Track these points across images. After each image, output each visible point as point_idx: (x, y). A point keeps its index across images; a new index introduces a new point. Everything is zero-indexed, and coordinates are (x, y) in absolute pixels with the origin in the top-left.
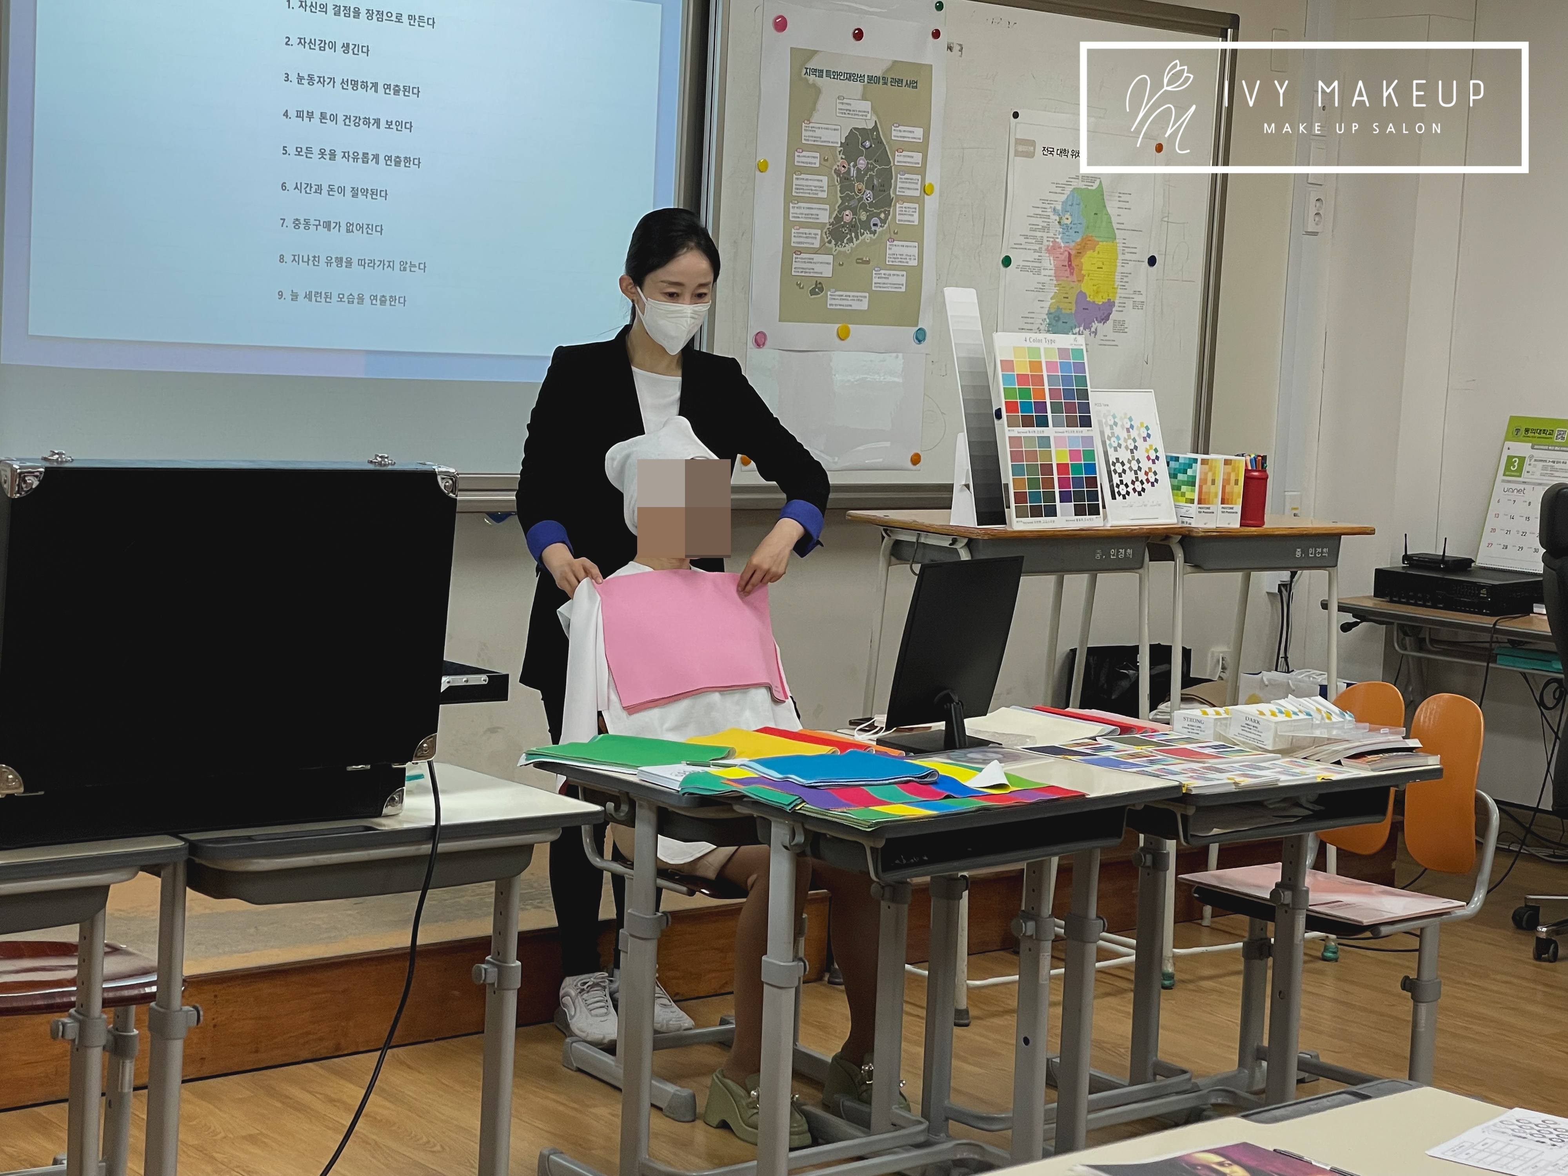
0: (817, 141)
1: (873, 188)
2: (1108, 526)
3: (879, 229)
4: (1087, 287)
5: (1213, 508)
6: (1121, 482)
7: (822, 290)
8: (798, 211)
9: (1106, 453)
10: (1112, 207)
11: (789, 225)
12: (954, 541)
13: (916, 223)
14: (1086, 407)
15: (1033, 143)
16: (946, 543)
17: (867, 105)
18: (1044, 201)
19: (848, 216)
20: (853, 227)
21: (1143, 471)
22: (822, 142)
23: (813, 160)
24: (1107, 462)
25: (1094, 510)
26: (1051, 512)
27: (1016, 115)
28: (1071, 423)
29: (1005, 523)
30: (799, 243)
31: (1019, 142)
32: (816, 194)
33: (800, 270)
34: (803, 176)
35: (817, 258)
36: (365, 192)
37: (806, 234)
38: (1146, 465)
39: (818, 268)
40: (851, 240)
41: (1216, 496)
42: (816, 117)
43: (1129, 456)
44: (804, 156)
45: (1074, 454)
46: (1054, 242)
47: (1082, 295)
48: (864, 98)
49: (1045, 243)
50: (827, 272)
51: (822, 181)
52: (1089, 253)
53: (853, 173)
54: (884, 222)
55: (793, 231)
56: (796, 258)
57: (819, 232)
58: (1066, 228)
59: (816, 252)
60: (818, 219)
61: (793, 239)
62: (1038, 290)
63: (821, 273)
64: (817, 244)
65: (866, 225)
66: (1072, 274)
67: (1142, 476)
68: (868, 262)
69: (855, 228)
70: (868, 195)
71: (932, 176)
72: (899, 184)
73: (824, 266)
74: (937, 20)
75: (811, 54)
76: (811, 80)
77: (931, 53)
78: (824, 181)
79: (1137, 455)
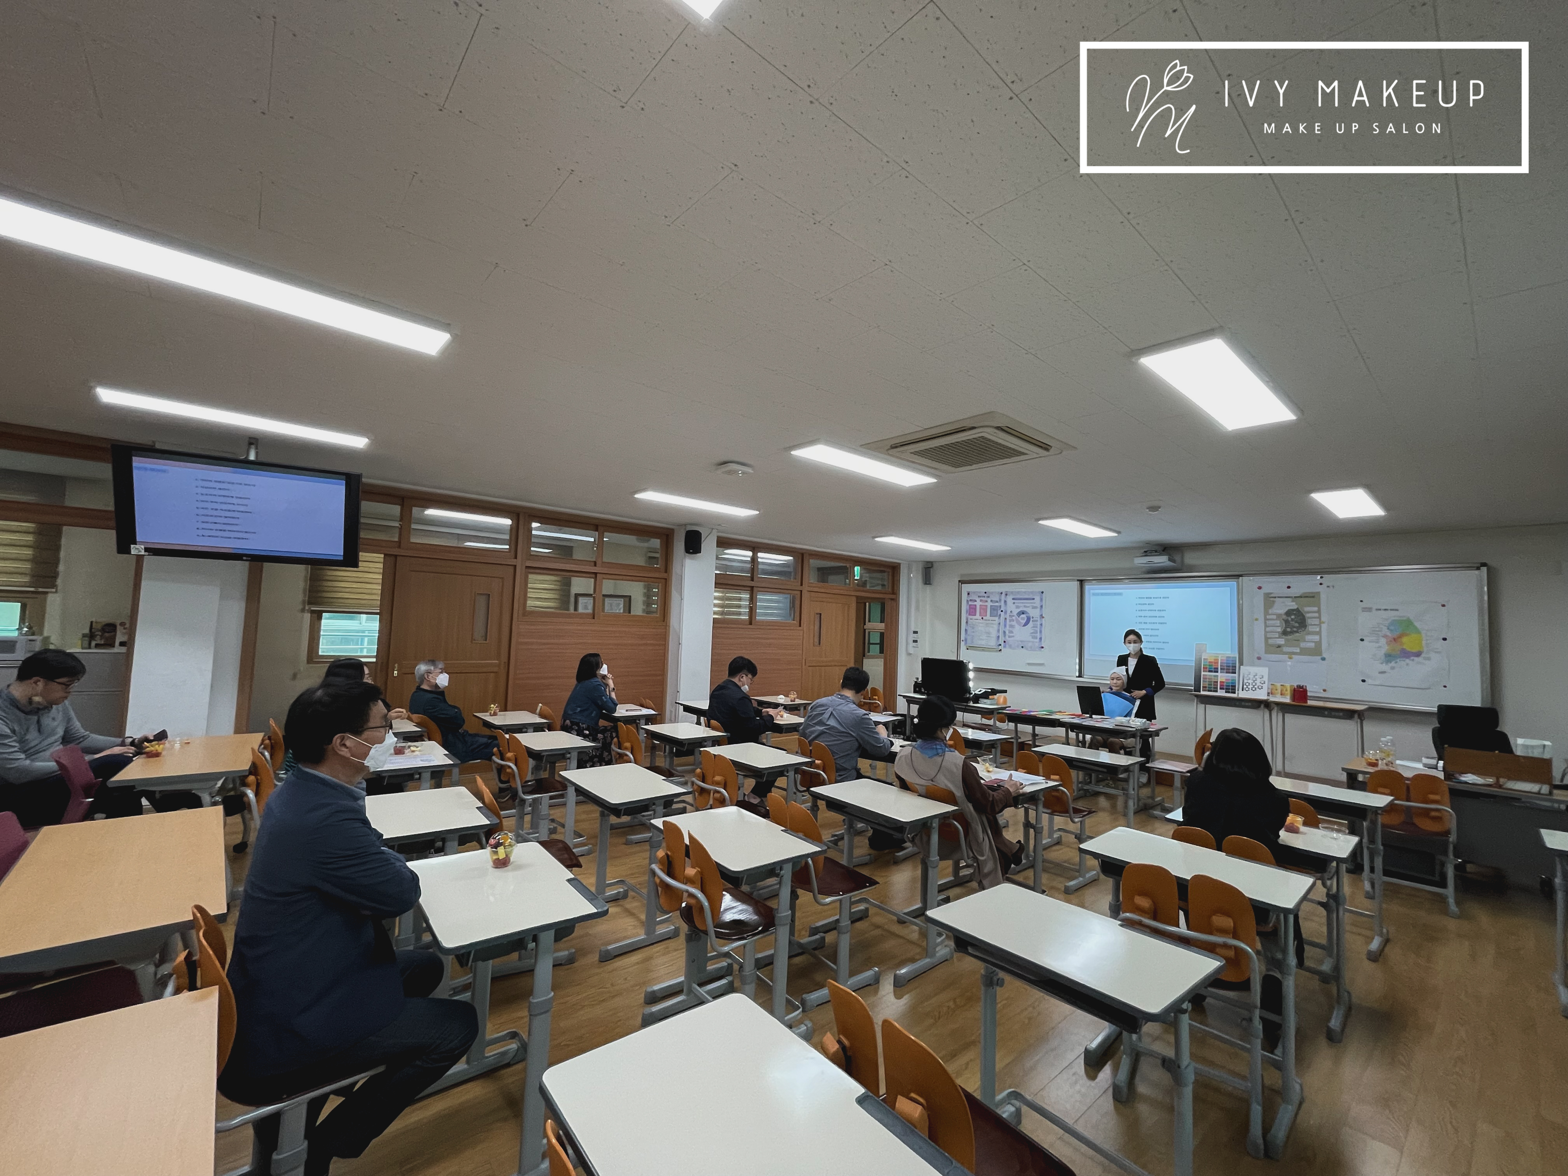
0: (1275, 613)
1: (1298, 623)
2: (1240, 697)
3: (1302, 632)
4: (1406, 647)
6: (1247, 688)
8: (1268, 629)
9: (1242, 681)
10: (1418, 624)
11: (1266, 632)
13: (1318, 631)
14: (1237, 670)
15: (1371, 608)
18: (1378, 623)
19: (1289, 630)
22: (1277, 613)
23: (1274, 617)
24: (1242, 683)
25: (1233, 693)
26: (1216, 691)
27: (1362, 601)
28: (1229, 673)
30: (1270, 636)
31: (1364, 608)
32: (1275, 625)
34: (1270, 621)
35: (1277, 640)
36: (1154, 629)
37: (1272, 634)
38: (1258, 684)
40: (1291, 635)
42: (1274, 608)
43: (1253, 682)
45: (1227, 680)
46: (1385, 634)
47: (1403, 649)
48: (1292, 601)
49: (1381, 635)
50: (1283, 643)
52: (1406, 637)
53: (1290, 619)
54: (1304, 631)
55: (1268, 633)
56: (1270, 639)
57: (1278, 633)
58: (1391, 630)
59: (1277, 638)
60: (1277, 630)
61: (1268, 635)
62: (1378, 648)
63: (1280, 643)
64: (1277, 636)
65: (1297, 632)
66: (1397, 643)
67: (1256, 687)
68: (1299, 640)
69: (1292, 632)
70: (1297, 625)
71: (1323, 619)
72: (1309, 621)
73: (1281, 641)
74: (1322, 581)
75: (1271, 593)
76: (1272, 599)
77: (1320, 589)
78: (1278, 622)
79: (1256, 682)
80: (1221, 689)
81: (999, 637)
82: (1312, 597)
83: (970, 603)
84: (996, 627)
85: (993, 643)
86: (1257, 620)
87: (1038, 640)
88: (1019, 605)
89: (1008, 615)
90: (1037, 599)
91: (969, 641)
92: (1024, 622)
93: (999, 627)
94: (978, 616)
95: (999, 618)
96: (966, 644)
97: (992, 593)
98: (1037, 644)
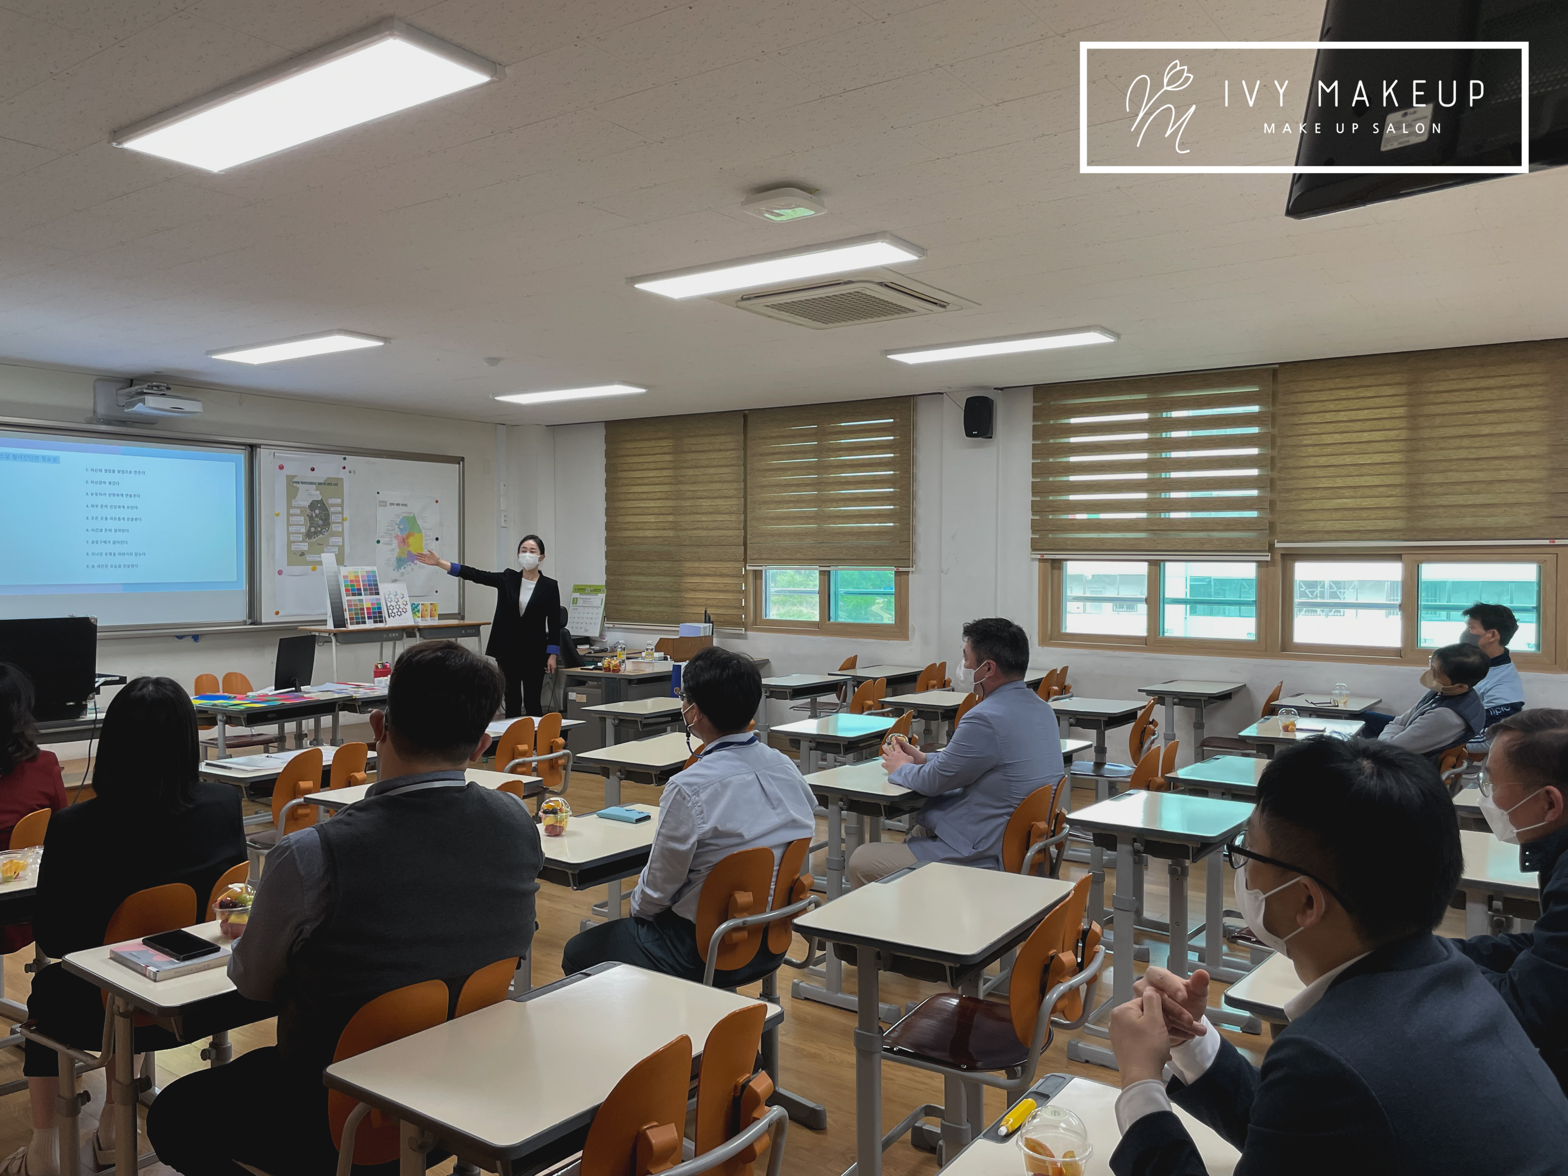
1: (322, 520)
2: (387, 626)
3: (326, 533)
4: (411, 549)
5: (427, 619)
6: (392, 612)
7: (304, 555)
8: (292, 529)
9: (386, 603)
10: (419, 522)
11: (289, 534)
12: (329, 634)
13: (341, 530)
14: (378, 589)
15: (386, 502)
16: (327, 635)
17: (318, 492)
18: (391, 521)
19: (313, 529)
20: (315, 533)
21: (401, 608)
24: (386, 606)
25: (381, 621)
26: (364, 623)
27: (378, 493)
28: (371, 594)
29: (345, 627)
30: (294, 539)
31: (380, 502)
33: (294, 549)
34: (294, 517)
35: (301, 544)
36: (120, 530)
37: (296, 536)
38: (402, 606)
39: (302, 547)
40: (315, 538)
41: (428, 615)
42: (298, 497)
43: (396, 604)
44: (294, 510)
45: (372, 604)
46: (397, 535)
47: (409, 552)
48: (317, 490)
49: (393, 535)
50: (306, 548)
52: (411, 538)
53: (314, 515)
54: (327, 531)
55: (291, 535)
56: (293, 545)
57: (301, 535)
58: (401, 530)
59: (301, 542)
62: (391, 551)
63: (304, 549)
64: (301, 539)
65: (321, 532)
66: (405, 544)
67: (400, 610)
68: (322, 544)
69: (316, 533)
70: (321, 522)
71: (346, 514)
72: (333, 518)
73: (304, 547)
74: (344, 463)
75: (295, 476)
76: (295, 485)
77: (342, 474)
78: (302, 518)
79: (398, 603)
80: (369, 618)
82: (332, 484)
86: (278, 515)
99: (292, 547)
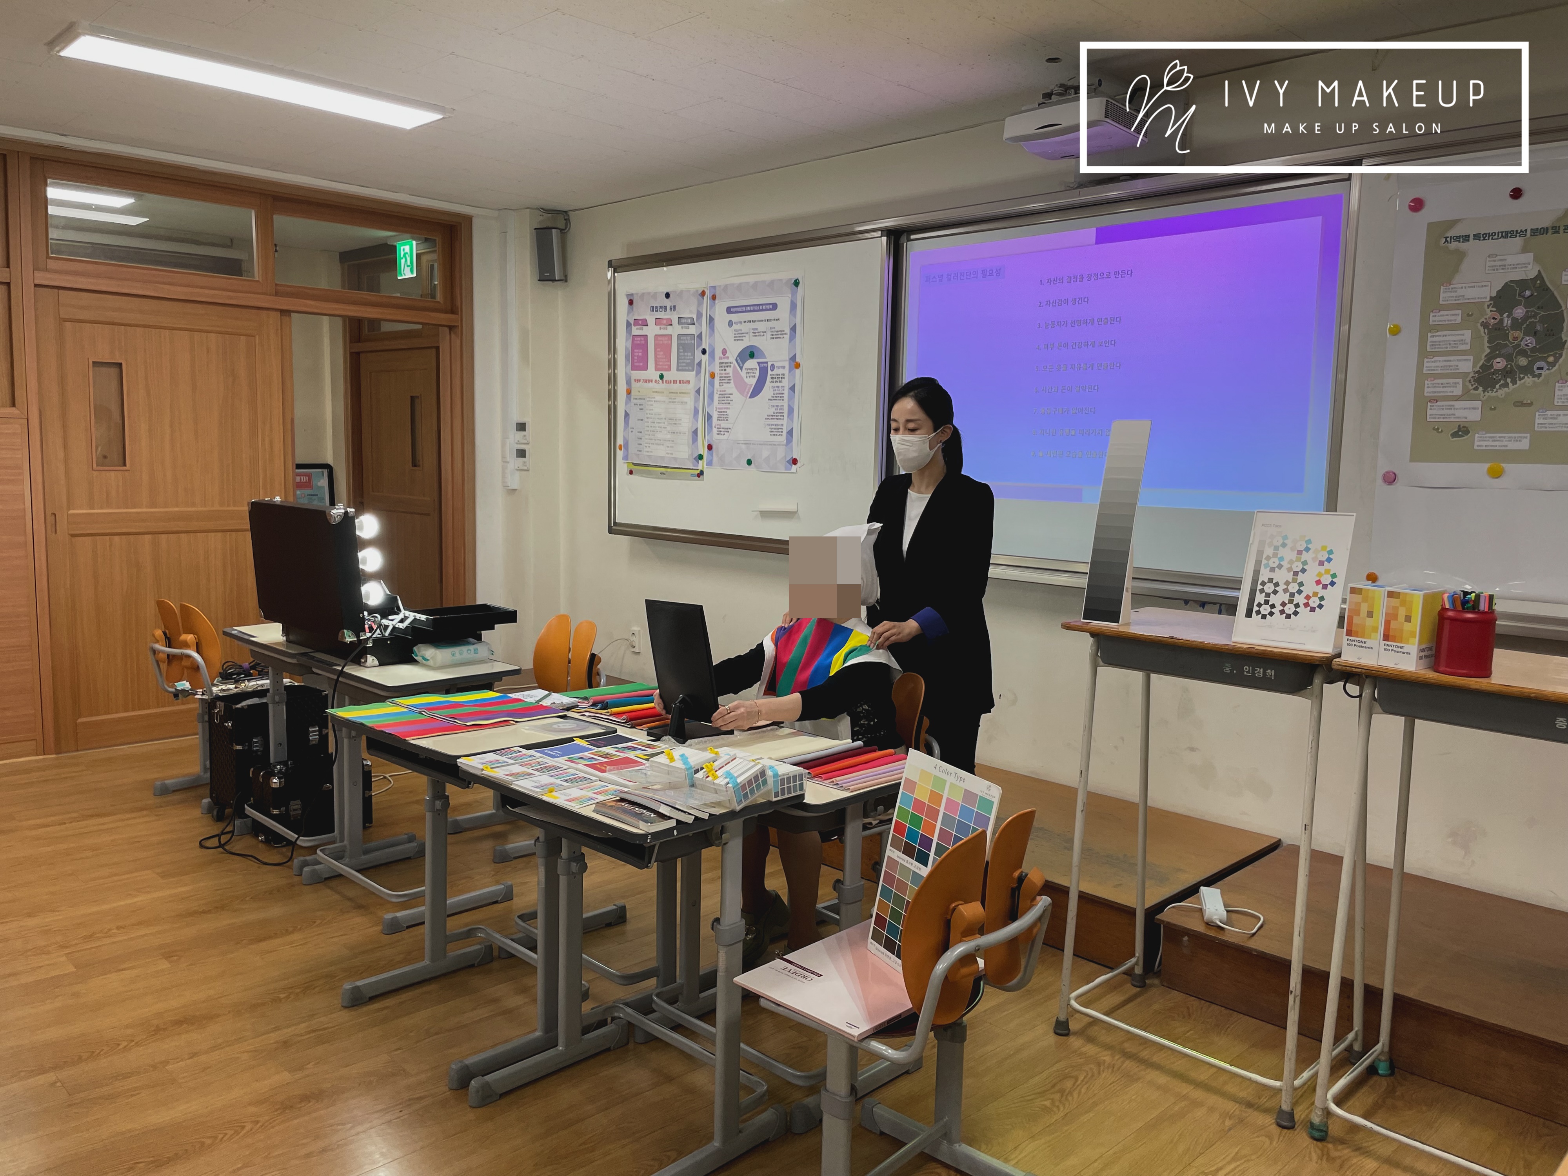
0: (1458, 300)
3: (1548, 372)
5: (1371, 643)
6: (1267, 602)
7: (1466, 432)
8: (1432, 365)
9: (1257, 573)
11: (1421, 377)
17: (1527, 257)
19: (1500, 363)
20: (1508, 372)
21: (1304, 595)
22: (1466, 299)
23: (1453, 318)
24: (1255, 581)
29: (1121, 624)
30: (1433, 392)
32: (1455, 347)
33: (1436, 416)
34: (1439, 333)
35: (1458, 404)
37: (1442, 384)
39: (1461, 413)
40: (1505, 385)
42: (1460, 278)
43: (1292, 576)
44: (1441, 316)
48: (1525, 250)
50: (1476, 415)
51: (1463, 335)
53: (1507, 321)
54: (1553, 365)
55: (1426, 382)
56: (1431, 406)
57: (1460, 381)
59: (1458, 398)
60: (1458, 369)
61: (1426, 390)
63: (1466, 418)
64: (1458, 391)
65: (1527, 370)
67: (1300, 599)
69: (1512, 373)
70: (1530, 341)
73: (1470, 410)
76: (1454, 245)
78: (1467, 334)
79: (1301, 577)
81: (695, 432)
83: (636, 331)
84: (690, 400)
85: (683, 453)
87: (783, 439)
88: (745, 328)
89: (717, 361)
90: (784, 303)
91: (632, 449)
92: (753, 381)
93: (697, 400)
94: (652, 372)
95: (698, 373)
96: (626, 458)
97: (681, 294)
98: (781, 453)
99: (1429, 412)
